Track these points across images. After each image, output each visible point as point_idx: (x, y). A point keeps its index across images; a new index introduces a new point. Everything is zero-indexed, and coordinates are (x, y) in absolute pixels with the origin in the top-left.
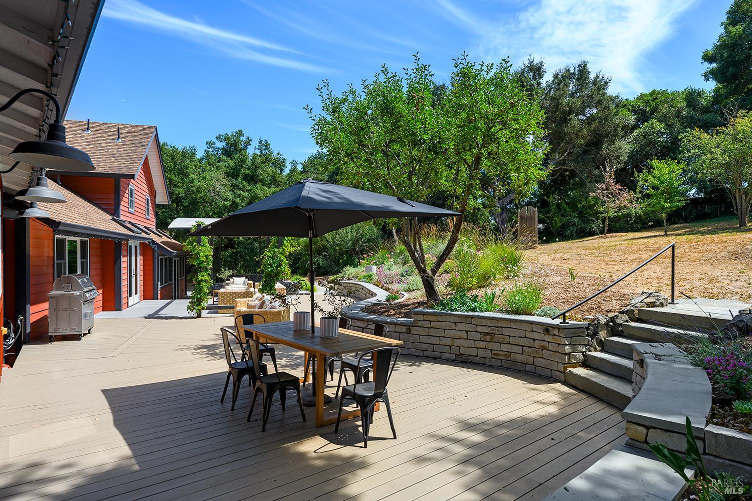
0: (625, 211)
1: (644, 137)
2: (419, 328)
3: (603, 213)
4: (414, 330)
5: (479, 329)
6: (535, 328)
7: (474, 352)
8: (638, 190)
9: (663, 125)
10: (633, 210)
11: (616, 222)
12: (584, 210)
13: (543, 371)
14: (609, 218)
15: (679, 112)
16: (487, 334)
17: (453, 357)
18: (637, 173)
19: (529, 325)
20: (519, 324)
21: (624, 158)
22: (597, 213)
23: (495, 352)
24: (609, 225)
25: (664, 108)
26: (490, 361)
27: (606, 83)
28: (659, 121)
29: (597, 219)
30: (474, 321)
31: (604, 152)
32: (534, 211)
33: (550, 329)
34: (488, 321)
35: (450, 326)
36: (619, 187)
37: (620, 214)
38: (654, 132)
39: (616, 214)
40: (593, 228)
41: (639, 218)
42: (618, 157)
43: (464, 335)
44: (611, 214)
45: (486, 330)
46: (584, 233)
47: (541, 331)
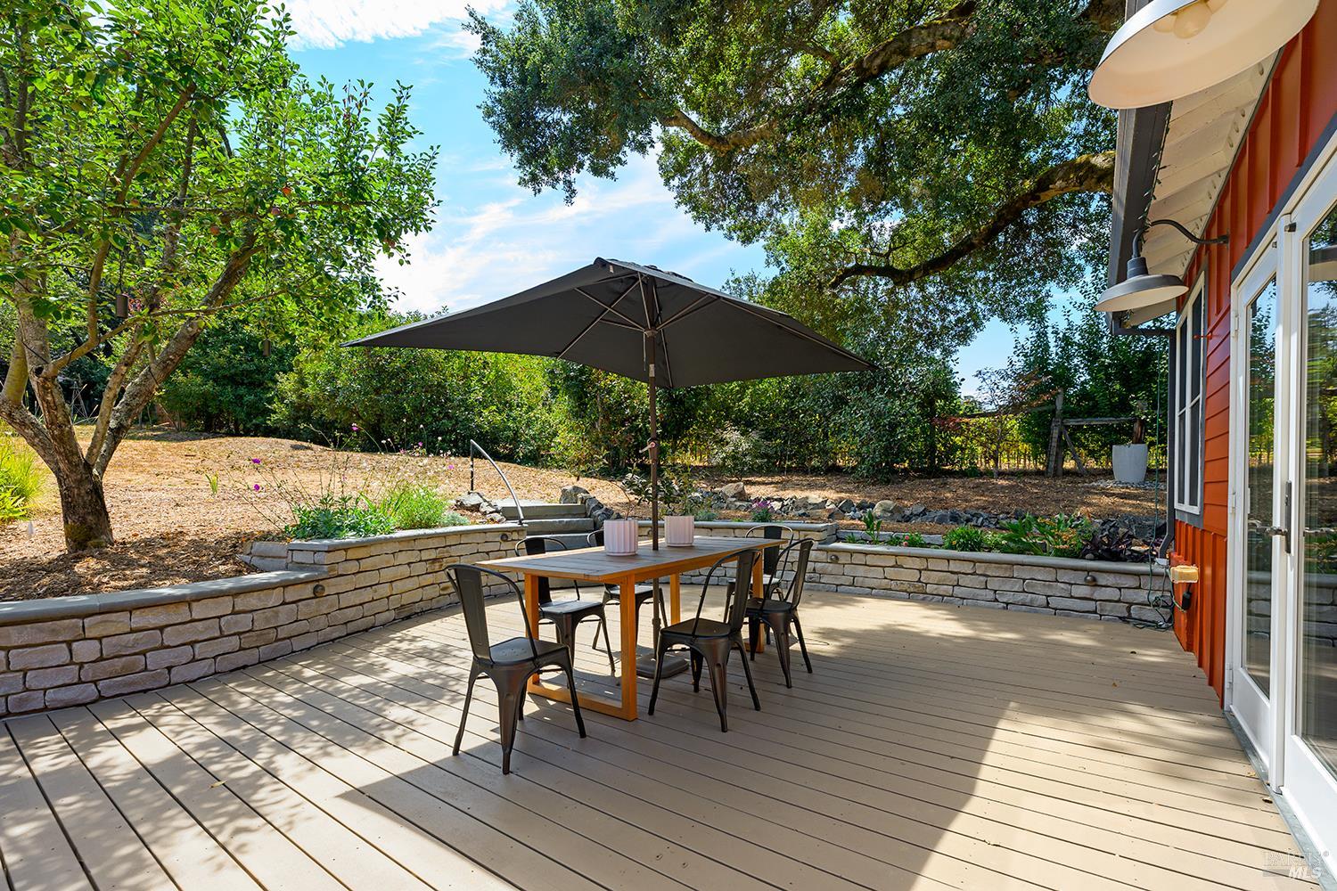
2: (339, 578)
4: (330, 587)
5: (425, 555)
6: (489, 537)
7: (417, 596)
13: (500, 588)
16: (434, 560)
17: (392, 614)
19: (483, 535)
20: (471, 536)
23: (442, 586)
26: (438, 601)
30: (419, 545)
33: (508, 533)
34: (435, 540)
35: (388, 562)
43: (405, 571)
45: (433, 555)
47: (499, 539)
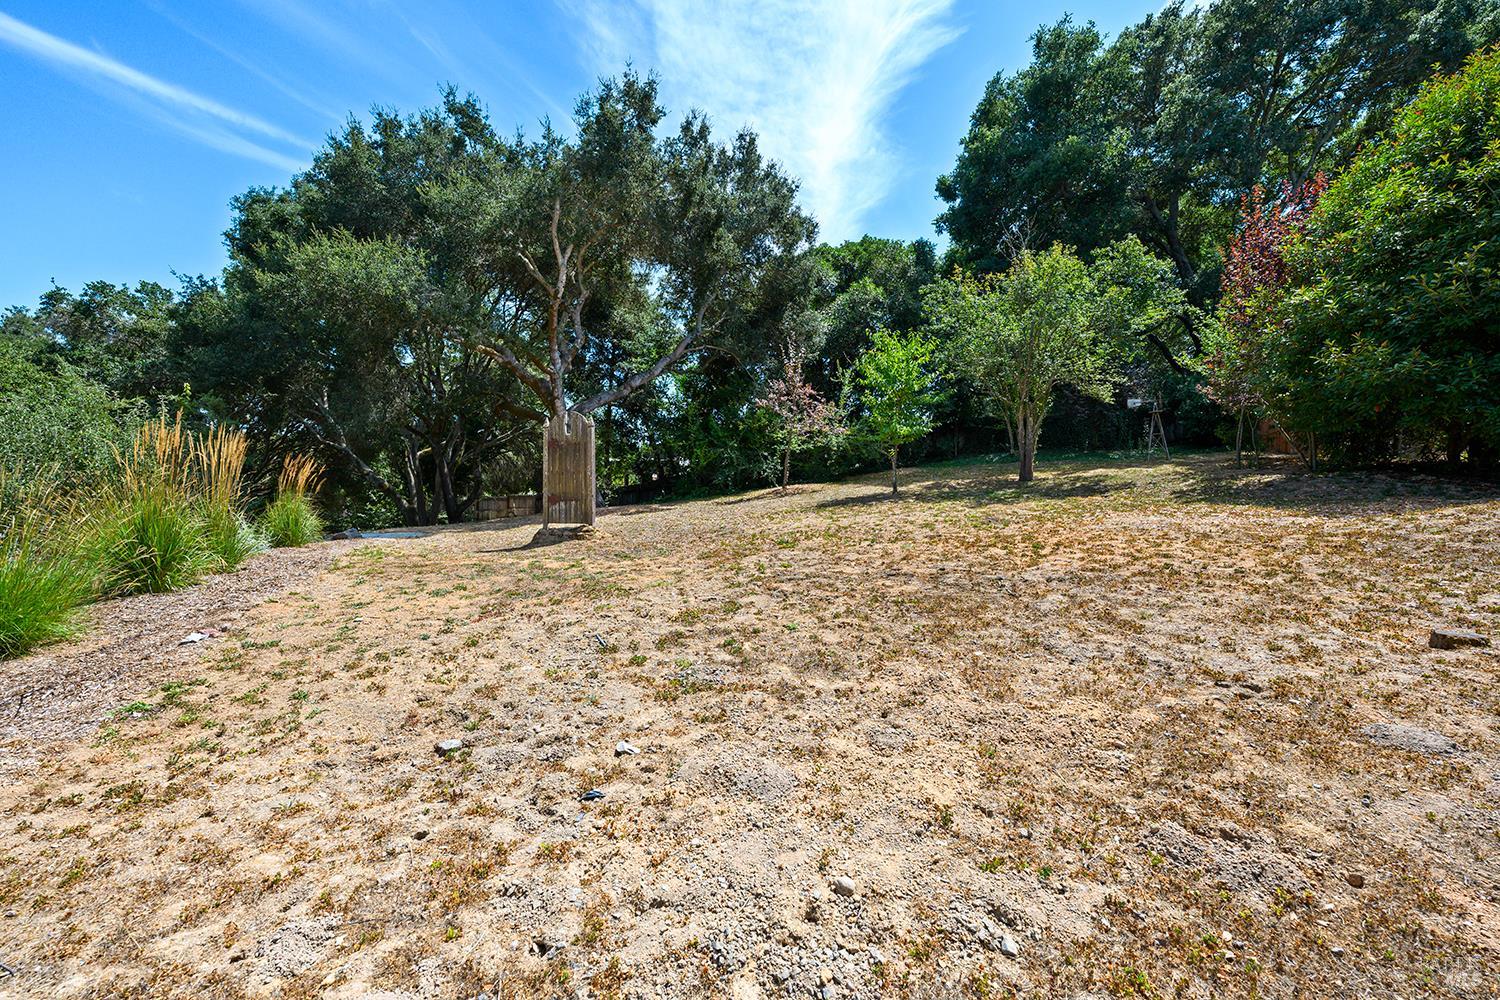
0: (821, 441)
1: (852, 308)
3: (782, 443)
8: (842, 402)
9: (880, 290)
10: (834, 440)
11: (804, 461)
12: (750, 435)
14: (793, 453)
15: (904, 271)
18: (840, 370)
21: (820, 340)
22: (774, 442)
24: (791, 465)
25: (881, 264)
27: (792, 191)
28: (875, 282)
29: (773, 454)
31: (786, 324)
32: (586, 427)
36: (809, 390)
37: (811, 446)
38: (867, 301)
39: (805, 447)
40: (765, 471)
41: (843, 455)
42: (809, 337)
44: (795, 446)
46: (747, 482)
